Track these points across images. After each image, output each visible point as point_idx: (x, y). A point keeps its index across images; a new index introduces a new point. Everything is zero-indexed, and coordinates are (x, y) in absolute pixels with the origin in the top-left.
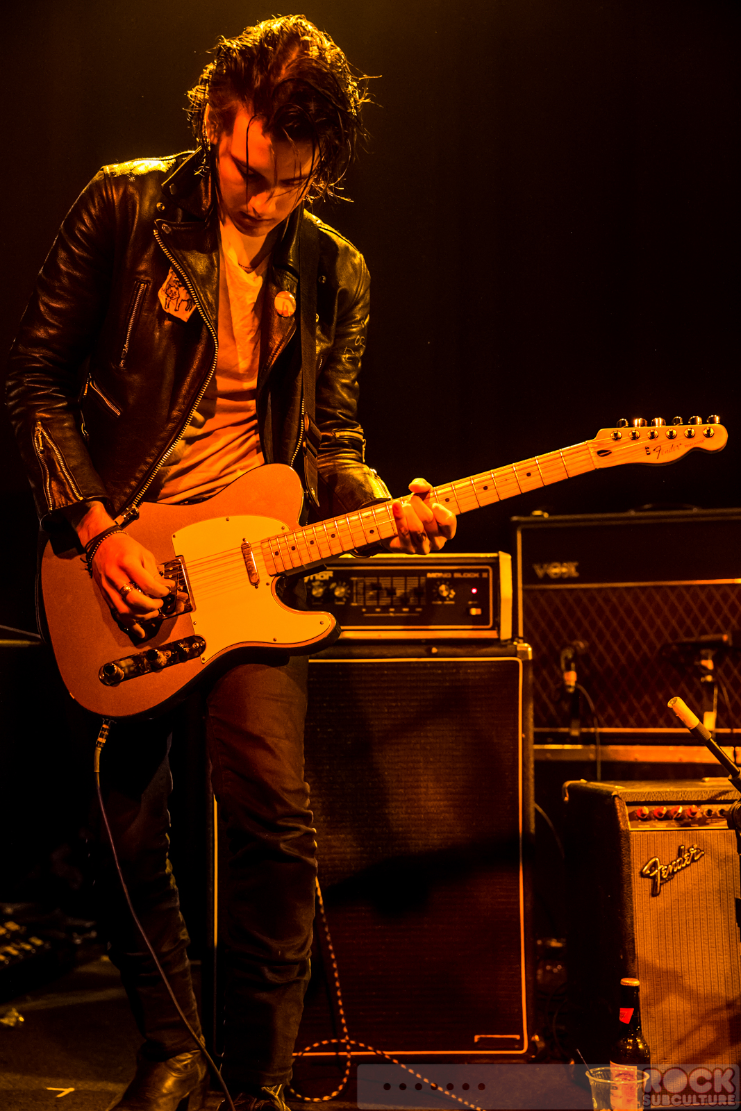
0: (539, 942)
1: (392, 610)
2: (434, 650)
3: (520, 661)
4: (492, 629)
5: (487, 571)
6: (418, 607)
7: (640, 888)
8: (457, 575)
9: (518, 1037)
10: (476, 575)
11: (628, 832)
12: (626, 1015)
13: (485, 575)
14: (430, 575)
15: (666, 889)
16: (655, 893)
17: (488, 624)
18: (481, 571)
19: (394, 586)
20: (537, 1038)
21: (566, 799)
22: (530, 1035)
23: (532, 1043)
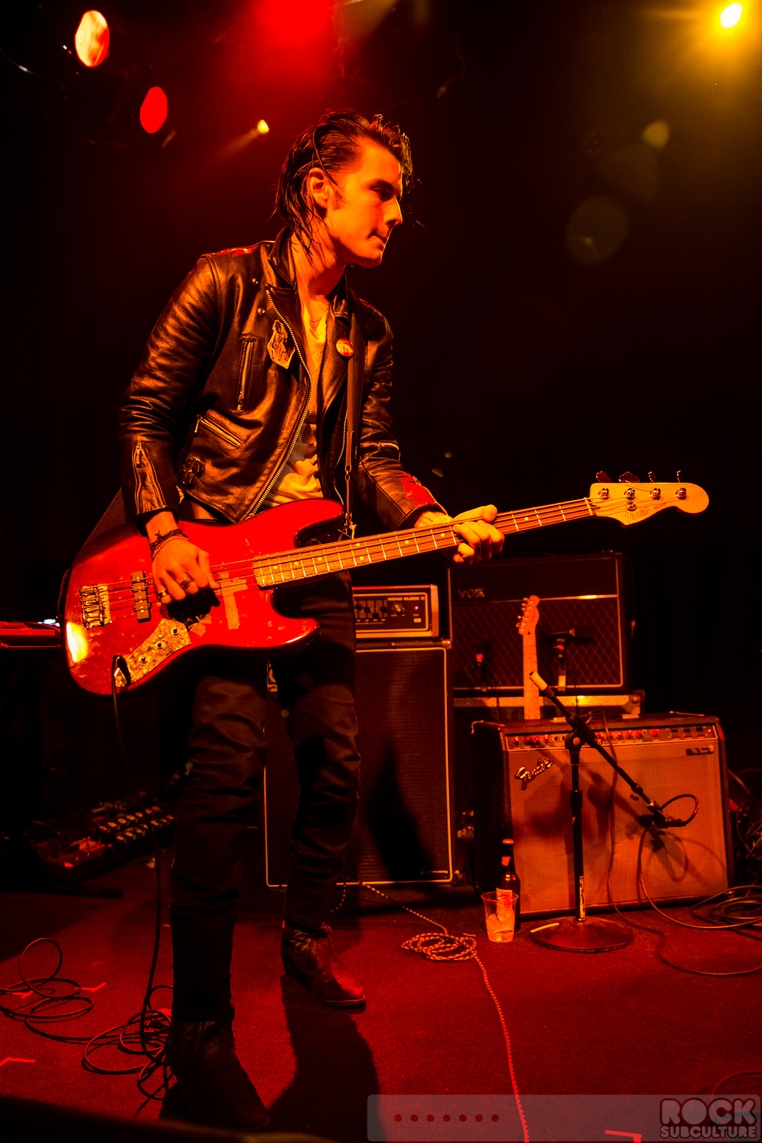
0: (464, 813)
1: (367, 620)
2: (393, 644)
3: (444, 650)
4: (428, 630)
5: (424, 596)
6: (383, 618)
7: (515, 786)
8: (406, 599)
9: (446, 872)
10: (417, 598)
11: (507, 752)
12: (506, 861)
13: (422, 598)
14: (389, 599)
15: (530, 785)
16: (524, 788)
17: (425, 627)
18: (420, 596)
19: (368, 606)
20: (458, 872)
21: (473, 732)
22: (454, 871)
23: (455, 876)
